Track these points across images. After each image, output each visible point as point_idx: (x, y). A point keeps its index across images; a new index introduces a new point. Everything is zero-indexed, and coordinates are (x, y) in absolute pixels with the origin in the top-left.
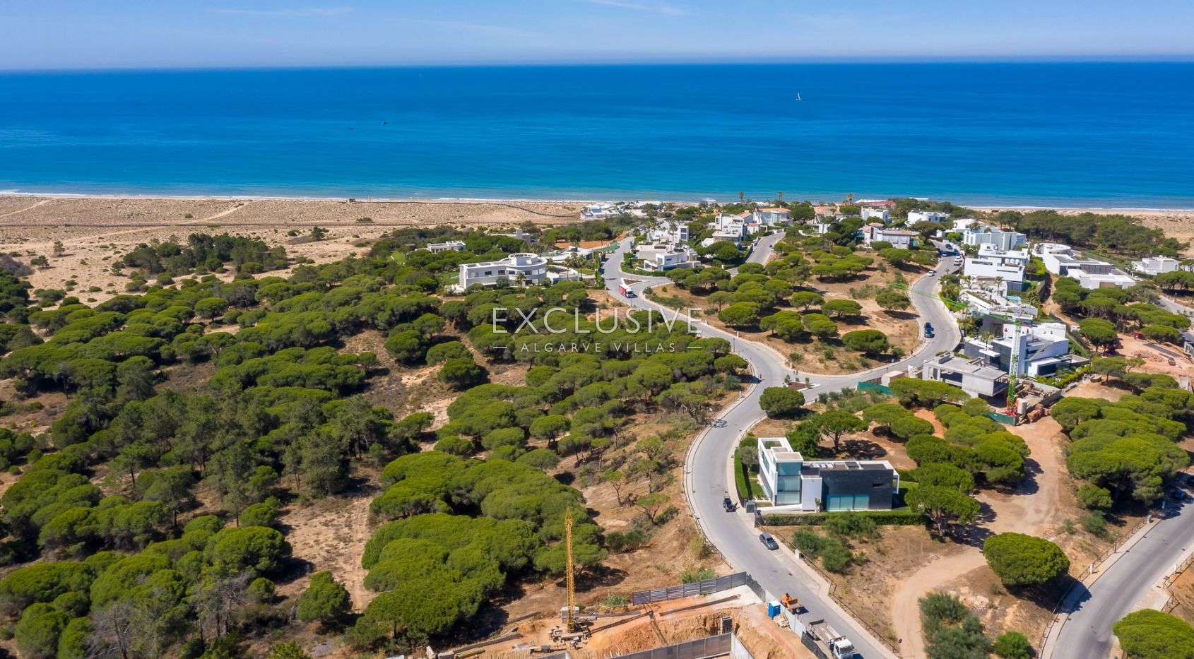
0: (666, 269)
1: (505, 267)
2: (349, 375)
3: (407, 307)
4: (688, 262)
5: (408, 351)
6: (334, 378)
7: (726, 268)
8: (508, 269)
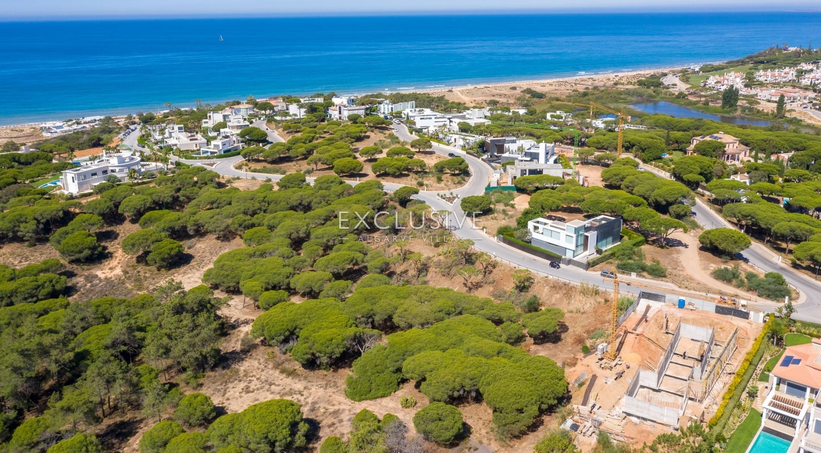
0: (225, 152)
1: (108, 167)
2: (54, 282)
3: (54, 213)
4: (236, 145)
5: (90, 248)
6: (43, 288)
7: (264, 146)
8: (110, 168)
